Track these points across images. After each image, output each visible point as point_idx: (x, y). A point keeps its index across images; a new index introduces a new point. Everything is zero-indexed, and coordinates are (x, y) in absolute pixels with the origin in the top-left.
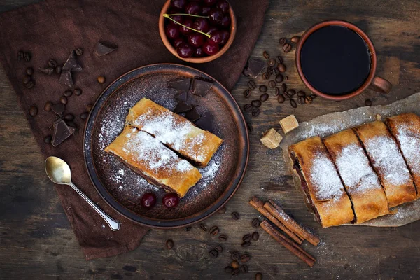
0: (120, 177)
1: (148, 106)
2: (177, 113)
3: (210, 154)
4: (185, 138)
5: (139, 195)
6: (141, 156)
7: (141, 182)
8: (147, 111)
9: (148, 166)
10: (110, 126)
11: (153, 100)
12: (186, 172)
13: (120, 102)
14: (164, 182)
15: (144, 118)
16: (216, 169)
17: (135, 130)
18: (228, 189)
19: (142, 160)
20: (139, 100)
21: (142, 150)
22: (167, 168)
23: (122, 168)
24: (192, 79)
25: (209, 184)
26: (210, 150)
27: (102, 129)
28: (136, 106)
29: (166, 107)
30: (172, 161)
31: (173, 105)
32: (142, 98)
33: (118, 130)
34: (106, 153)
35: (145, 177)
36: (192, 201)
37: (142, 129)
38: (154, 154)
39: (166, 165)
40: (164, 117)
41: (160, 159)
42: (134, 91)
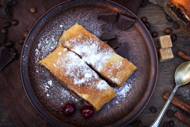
0: (48, 87)
1: (80, 31)
2: (103, 40)
3: (125, 78)
4: (106, 62)
5: (62, 104)
6: (68, 72)
7: (65, 93)
8: (78, 35)
9: (73, 81)
10: (46, 44)
11: (84, 27)
12: (103, 90)
13: (56, 24)
14: (85, 96)
15: (74, 40)
16: (128, 90)
17: (65, 49)
18: (135, 108)
19: (68, 76)
20: (73, 25)
21: (69, 68)
22: (88, 86)
23: (51, 79)
24: (118, 13)
25: (121, 102)
26: (126, 75)
27: (39, 45)
28: (69, 30)
29: (93, 34)
30: (93, 80)
31: (100, 33)
32: (75, 24)
33: (52, 48)
34: (40, 65)
35: (68, 90)
36: (105, 114)
37: (72, 50)
38: (79, 71)
39: (88, 82)
40: (91, 42)
41: (83, 77)
42: (70, 17)
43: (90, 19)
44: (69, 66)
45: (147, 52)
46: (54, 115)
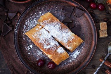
0: (30, 48)
1: (50, 16)
2: (63, 23)
3: (75, 47)
5: (37, 59)
6: (40, 41)
7: (39, 53)
8: (48, 19)
9: (43, 47)
10: (31, 23)
12: (61, 53)
14: (49, 56)
15: (46, 22)
16: (78, 54)
17: (40, 27)
18: (81, 65)
19: (41, 43)
20: (47, 12)
21: (41, 38)
22: (52, 50)
23: (32, 44)
24: (74, 7)
25: (73, 61)
26: (76, 45)
27: (26, 23)
28: (45, 15)
29: (58, 19)
30: (55, 46)
31: (63, 18)
32: (49, 11)
33: (34, 25)
34: (25, 35)
37: (44, 27)
38: (47, 41)
39: (52, 48)
40: (56, 24)
41: (50, 44)
42: (46, 8)
43: (58, 9)
44: (42, 37)
45: (91, 32)
46: (31, 66)
